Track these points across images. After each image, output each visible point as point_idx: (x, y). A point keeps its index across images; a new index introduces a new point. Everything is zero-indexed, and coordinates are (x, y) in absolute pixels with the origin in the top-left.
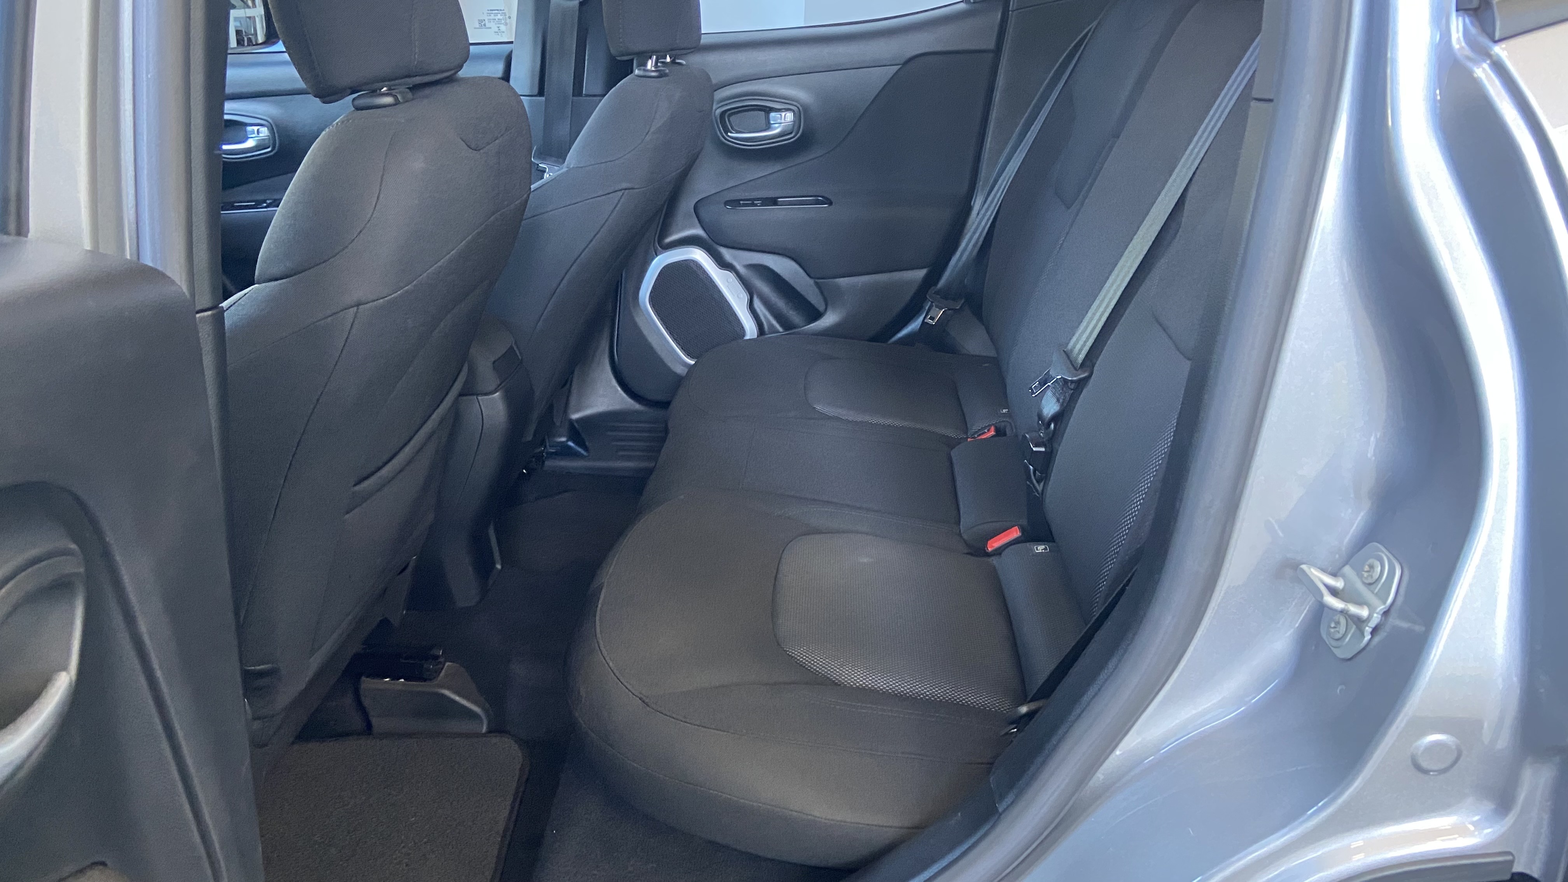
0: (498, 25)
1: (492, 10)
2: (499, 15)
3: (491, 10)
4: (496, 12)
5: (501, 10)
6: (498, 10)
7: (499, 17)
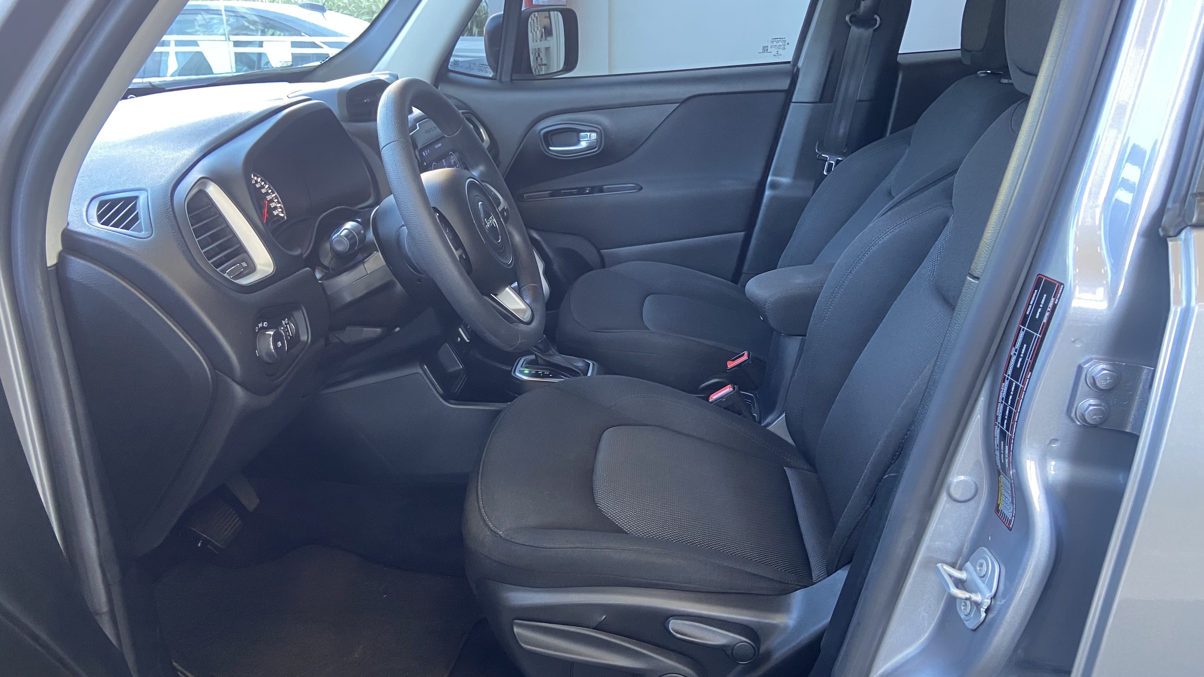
0: (777, 50)
1: (776, 39)
2: (780, 42)
3: (774, 39)
4: (779, 40)
5: (783, 38)
6: (780, 39)
7: (780, 43)
